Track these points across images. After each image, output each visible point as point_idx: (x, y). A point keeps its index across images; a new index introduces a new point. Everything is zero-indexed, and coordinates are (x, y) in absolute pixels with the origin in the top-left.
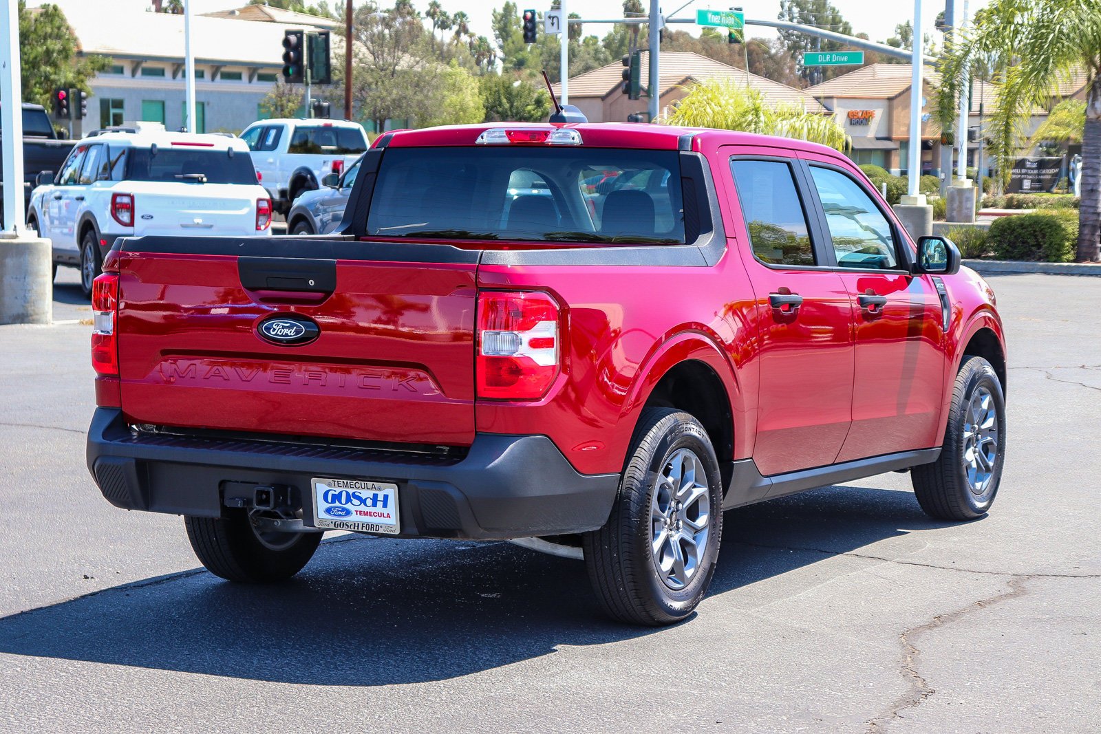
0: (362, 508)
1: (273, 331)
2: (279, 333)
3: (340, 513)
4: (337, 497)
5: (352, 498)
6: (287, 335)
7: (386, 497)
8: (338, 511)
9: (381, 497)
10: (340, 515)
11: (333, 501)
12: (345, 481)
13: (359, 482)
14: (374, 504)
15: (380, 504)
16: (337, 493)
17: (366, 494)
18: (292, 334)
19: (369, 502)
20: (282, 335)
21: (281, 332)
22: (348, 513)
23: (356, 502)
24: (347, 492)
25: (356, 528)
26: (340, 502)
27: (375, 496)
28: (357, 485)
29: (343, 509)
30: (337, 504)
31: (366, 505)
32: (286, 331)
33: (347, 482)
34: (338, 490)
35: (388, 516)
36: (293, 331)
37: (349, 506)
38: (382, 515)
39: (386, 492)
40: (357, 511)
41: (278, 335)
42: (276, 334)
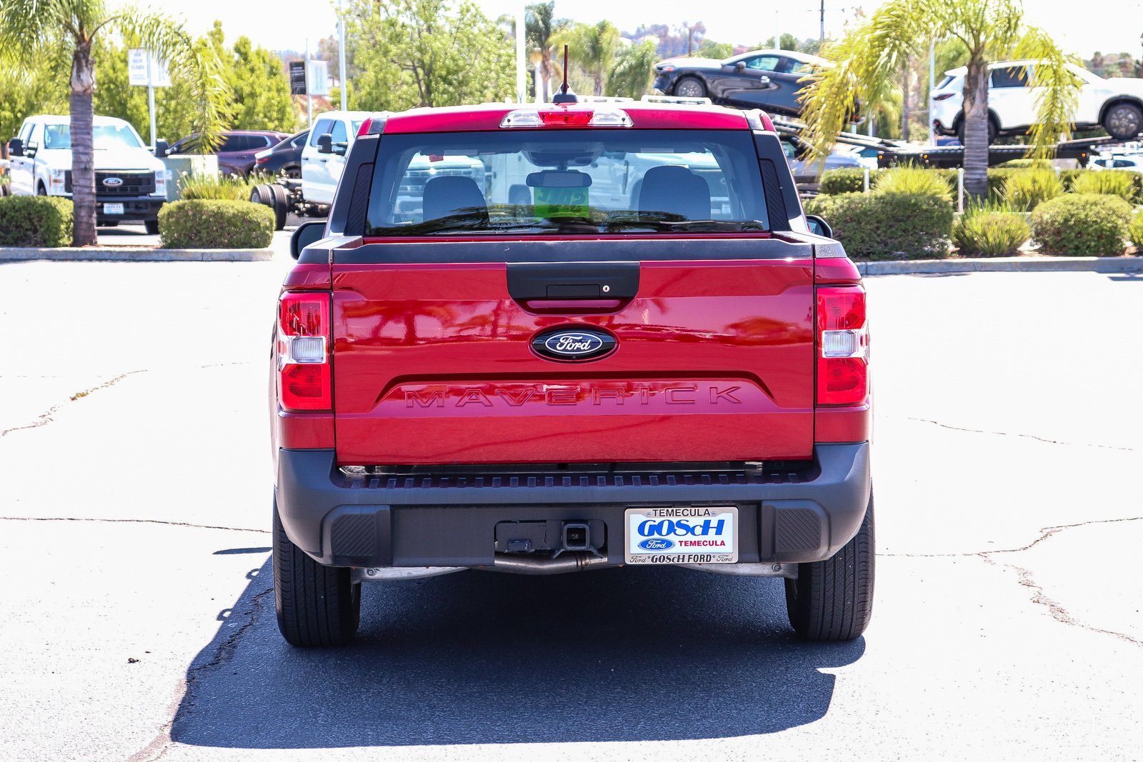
0: (690, 537)
1: (560, 346)
2: (568, 348)
3: (659, 545)
4: (657, 528)
5: (676, 528)
6: (579, 349)
7: (721, 523)
8: (657, 543)
9: (714, 523)
10: (659, 548)
11: (651, 533)
12: (670, 510)
13: (689, 509)
14: (705, 532)
15: (712, 532)
16: (656, 524)
17: (696, 521)
18: (586, 348)
19: (698, 530)
20: (573, 350)
21: (570, 346)
22: (669, 544)
23: (680, 531)
24: (670, 522)
25: (681, 560)
26: (660, 534)
27: (707, 523)
28: (685, 513)
29: (663, 541)
30: (656, 536)
31: (693, 534)
32: (578, 345)
33: (673, 511)
34: (658, 520)
35: (723, 543)
36: (587, 345)
37: (671, 537)
38: (715, 543)
39: (721, 517)
40: (681, 542)
41: (567, 350)
42: (564, 350)
